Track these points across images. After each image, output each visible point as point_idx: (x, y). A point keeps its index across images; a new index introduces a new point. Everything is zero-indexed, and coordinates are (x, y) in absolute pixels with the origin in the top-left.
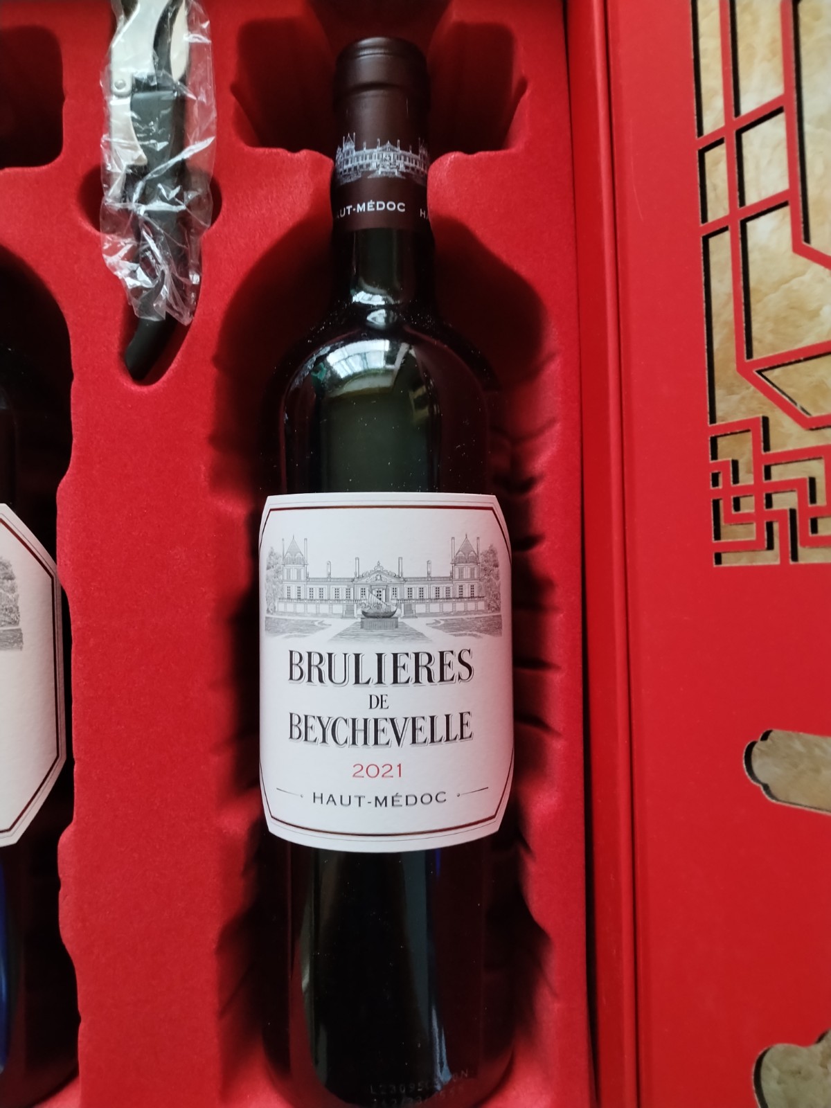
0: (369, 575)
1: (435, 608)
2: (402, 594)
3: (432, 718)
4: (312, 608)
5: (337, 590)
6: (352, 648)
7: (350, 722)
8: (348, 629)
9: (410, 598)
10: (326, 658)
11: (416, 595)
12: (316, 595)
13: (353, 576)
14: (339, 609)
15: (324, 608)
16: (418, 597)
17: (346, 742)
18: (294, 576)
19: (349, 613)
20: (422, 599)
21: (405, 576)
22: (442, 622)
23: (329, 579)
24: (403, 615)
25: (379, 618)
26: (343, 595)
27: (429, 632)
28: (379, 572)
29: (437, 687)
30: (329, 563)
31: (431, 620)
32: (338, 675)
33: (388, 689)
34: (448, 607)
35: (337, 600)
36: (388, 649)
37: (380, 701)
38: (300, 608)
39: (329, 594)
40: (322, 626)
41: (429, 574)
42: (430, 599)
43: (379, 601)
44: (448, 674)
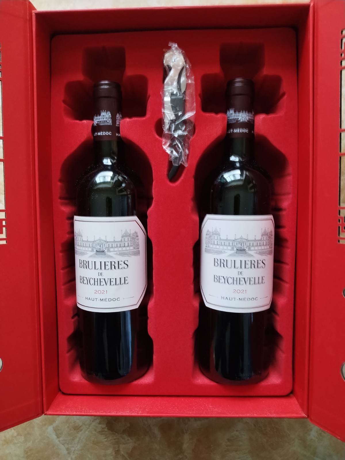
0: (239, 239)
1: (256, 248)
2: (248, 244)
3: (255, 278)
4: (221, 247)
5: (229, 243)
6: (233, 259)
7: (232, 278)
8: (232, 254)
9: (250, 246)
10: (225, 261)
11: (251, 245)
12: (223, 244)
13: (234, 239)
14: (230, 248)
15: (225, 248)
16: (252, 245)
17: (231, 284)
18: (216, 238)
19: (233, 249)
20: (253, 246)
21: (249, 239)
22: (258, 252)
23: (227, 240)
24: (248, 250)
25: (241, 251)
26: (231, 244)
27: (255, 255)
28: (241, 238)
29: (256, 269)
30: (227, 235)
31: (255, 252)
32: (229, 265)
33: (243, 270)
34: (260, 248)
35: (229, 245)
36: (243, 259)
37: (241, 273)
38: (218, 247)
39: (227, 244)
40: (225, 252)
41: (255, 239)
42: (255, 246)
43: (241, 246)
44: (259, 266)
